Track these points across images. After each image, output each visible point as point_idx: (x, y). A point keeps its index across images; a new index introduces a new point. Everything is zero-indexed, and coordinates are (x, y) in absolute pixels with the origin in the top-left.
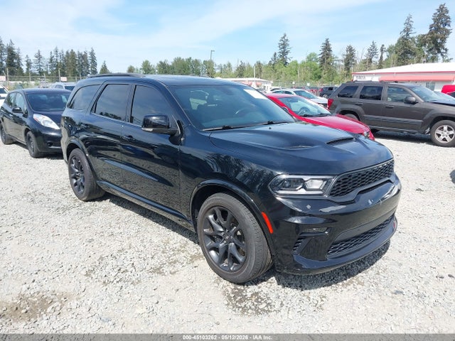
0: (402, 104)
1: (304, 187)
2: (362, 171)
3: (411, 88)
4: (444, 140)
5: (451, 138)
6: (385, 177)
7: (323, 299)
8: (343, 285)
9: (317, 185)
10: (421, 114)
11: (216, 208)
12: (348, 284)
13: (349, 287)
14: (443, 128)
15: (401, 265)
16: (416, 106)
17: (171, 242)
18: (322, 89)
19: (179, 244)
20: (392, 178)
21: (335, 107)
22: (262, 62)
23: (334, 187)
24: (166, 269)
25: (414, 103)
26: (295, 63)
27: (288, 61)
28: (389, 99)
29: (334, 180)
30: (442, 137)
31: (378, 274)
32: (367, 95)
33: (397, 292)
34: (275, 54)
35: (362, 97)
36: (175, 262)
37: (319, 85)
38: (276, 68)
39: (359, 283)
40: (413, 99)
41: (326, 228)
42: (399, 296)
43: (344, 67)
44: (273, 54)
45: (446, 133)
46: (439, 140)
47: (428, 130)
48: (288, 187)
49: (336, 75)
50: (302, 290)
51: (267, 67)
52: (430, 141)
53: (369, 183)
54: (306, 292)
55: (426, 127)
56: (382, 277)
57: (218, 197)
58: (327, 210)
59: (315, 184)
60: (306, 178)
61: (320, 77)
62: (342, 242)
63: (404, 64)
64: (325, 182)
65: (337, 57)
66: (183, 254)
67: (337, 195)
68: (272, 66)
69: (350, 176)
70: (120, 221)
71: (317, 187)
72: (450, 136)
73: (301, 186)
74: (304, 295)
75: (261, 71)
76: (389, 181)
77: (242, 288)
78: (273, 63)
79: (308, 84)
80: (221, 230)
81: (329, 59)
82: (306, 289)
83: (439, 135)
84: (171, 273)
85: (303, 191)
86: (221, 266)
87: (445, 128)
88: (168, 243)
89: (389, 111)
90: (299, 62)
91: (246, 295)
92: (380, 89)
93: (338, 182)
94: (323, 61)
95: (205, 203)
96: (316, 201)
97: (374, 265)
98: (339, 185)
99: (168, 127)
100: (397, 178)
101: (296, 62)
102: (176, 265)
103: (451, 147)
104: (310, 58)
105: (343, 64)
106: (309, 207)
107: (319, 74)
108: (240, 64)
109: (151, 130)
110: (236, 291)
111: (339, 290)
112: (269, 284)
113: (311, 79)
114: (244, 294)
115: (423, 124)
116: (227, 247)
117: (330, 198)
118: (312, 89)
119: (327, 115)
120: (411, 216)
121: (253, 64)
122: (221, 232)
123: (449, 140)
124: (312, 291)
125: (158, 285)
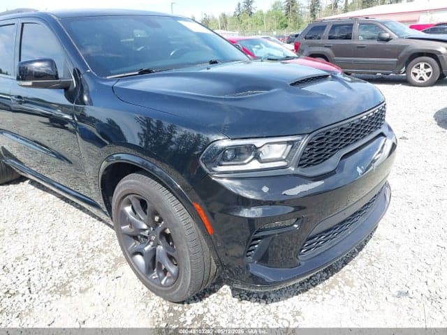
0: (375, 42)
1: (257, 157)
2: (345, 124)
3: (383, 23)
4: (421, 79)
5: (429, 76)
6: (376, 128)
7: (297, 318)
8: (324, 289)
9: (277, 152)
10: (395, 51)
11: (130, 197)
12: (331, 287)
13: (332, 292)
14: (419, 66)
15: (398, 246)
16: (390, 43)
17: (93, 238)
18: (289, 37)
19: (102, 241)
20: (384, 130)
21: (303, 51)
22: (226, 14)
23: (304, 153)
24: (76, 285)
25: (388, 40)
26: (261, 13)
27: (253, 11)
28: (361, 38)
29: (304, 142)
30: (418, 76)
31: (371, 263)
32: (336, 35)
33: (401, 294)
34: (239, 4)
35: (330, 38)
36: (90, 272)
37: (286, 33)
38: (241, 19)
39: (347, 283)
40: (386, 35)
41: (294, 220)
42: (405, 301)
43: (310, 14)
44: (237, 4)
45: (422, 72)
46: (416, 79)
47: (403, 70)
48: (232, 159)
49: (303, 23)
50: (267, 303)
51: (232, 18)
52: (406, 82)
53: (357, 141)
54: (273, 306)
55: (402, 65)
56: (376, 270)
57: (132, 181)
58: (295, 191)
59: (274, 151)
60: (258, 143)
61: (286, 26)
62: (320, 235)
63: (368, 7)
64: (290, 146)
65: (302, 4)
66: (105, 257)
67: (309, 165)
68: (238, 17)
69: (328, 133)
70: (33, 210)
71: (278, 155)
72: (427, 74)
73: (252, 157)
74: (270, 313)
75: (226, 23)
76: (382, 134)
77: (180, 309)
78: (237, 13)
79: (275, 33)
80: (145, 226)
81: (294, 7)
82: (272, 301)
83: (415, 74)
84: (81, 291)
85: (255, 165)
86: (149, 277)
87: (422, 65)
88: (89, 240)
89: (361, 51)
90: (265, 11)
91: (185, 322)
92: (350, 26)
93: (310, 144)
94: (288, 9)
95: (116, 189)
96: (277, 179)
97: (364, 250)
98: (312, 149)
99: (57, 77)
100: (390, 129)
101: (261, 11)
102: (91, 276)
103: (428, 86)
104: (275, 6)
105: (309, 10)
106: (265, 189)
107: (285, 23)
108: (204, 16)
109: (30, 83)
110: (172, 314)
111: (319, 298)
112: (220, 297)
113: (277, 28)
114: (182, 320)
115: (398, 63)
116: (154, 250)
117: (299, 171)
118: (278, 37)
119: (293, 58)
120: (400, 172)
121: (217, 16)
122: (145, 230)
123: (426, 78)
124: (281, 303)
125: (56, 314)
